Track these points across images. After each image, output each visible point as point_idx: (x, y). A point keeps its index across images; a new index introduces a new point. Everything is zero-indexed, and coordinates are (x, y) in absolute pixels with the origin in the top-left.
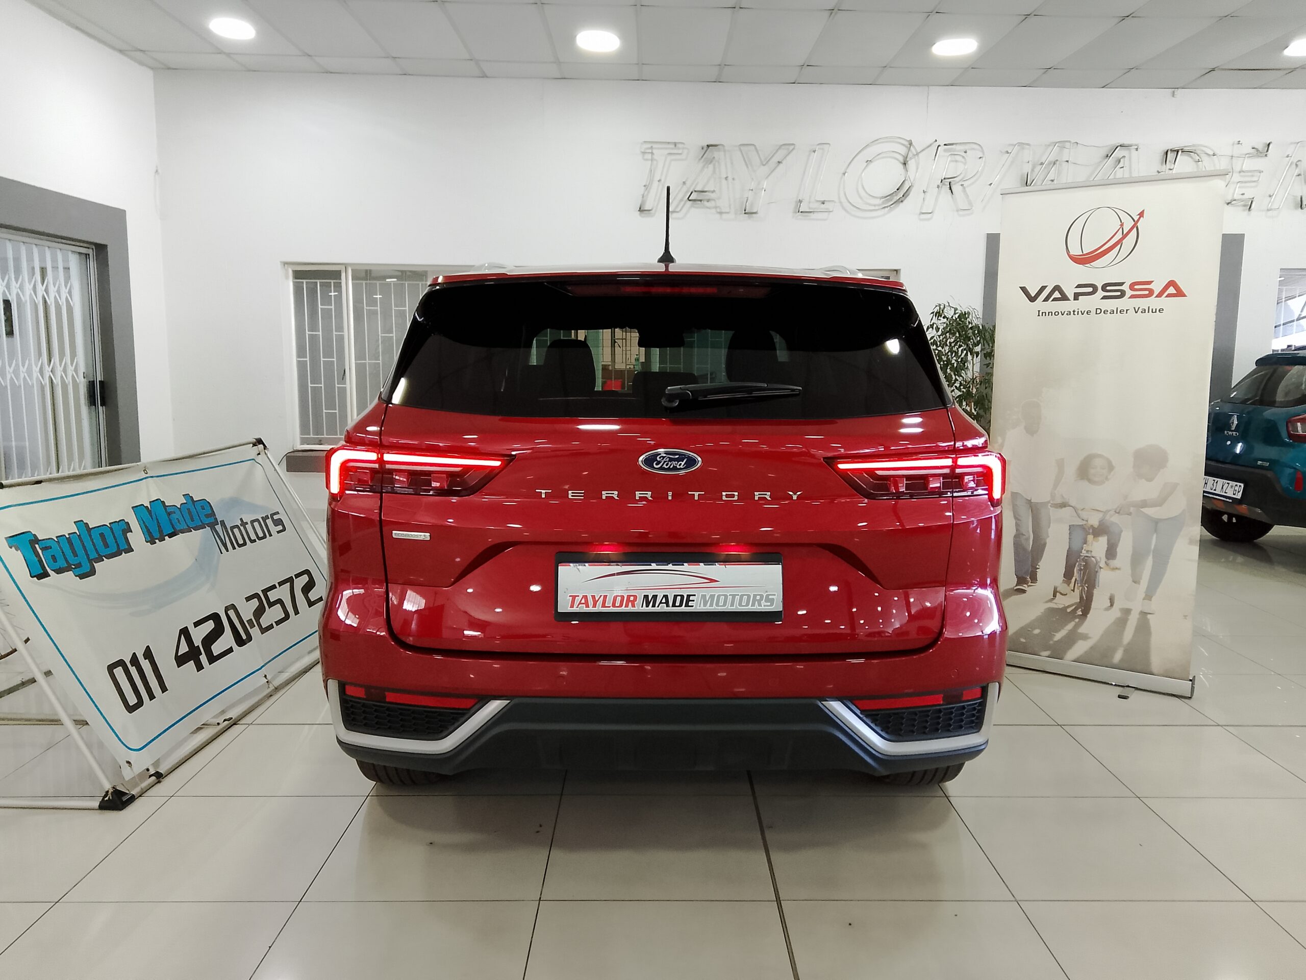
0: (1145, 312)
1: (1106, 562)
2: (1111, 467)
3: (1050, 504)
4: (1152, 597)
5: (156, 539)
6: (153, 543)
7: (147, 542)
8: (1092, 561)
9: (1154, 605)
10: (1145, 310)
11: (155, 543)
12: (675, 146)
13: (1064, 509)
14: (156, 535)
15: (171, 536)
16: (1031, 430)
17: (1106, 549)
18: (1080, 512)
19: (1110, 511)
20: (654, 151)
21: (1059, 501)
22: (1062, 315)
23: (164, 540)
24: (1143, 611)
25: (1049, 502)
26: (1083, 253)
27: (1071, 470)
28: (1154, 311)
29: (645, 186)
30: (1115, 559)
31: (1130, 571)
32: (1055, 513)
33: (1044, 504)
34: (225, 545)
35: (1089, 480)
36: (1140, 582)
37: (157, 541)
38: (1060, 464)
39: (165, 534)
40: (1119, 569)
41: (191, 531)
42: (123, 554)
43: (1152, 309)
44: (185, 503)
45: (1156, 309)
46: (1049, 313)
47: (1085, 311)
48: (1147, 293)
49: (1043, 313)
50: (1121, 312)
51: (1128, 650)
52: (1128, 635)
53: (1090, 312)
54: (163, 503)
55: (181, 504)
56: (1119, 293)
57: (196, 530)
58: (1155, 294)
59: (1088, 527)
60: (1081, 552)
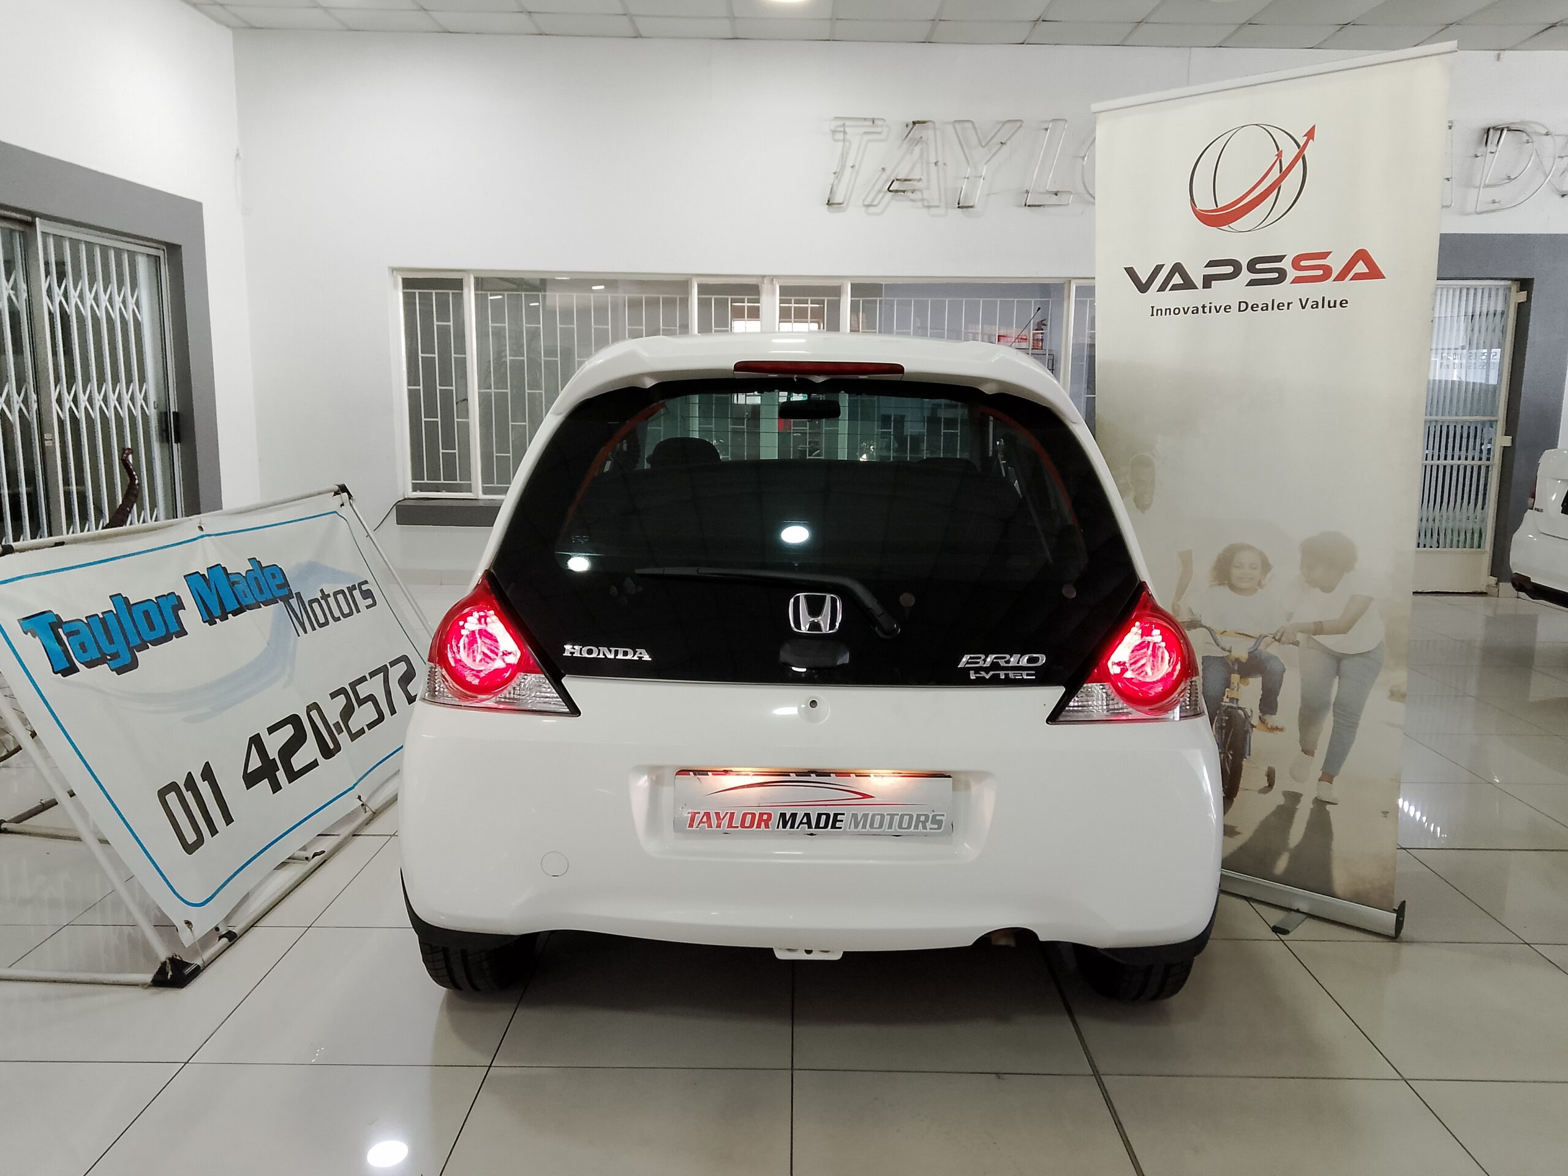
0: (1317, 307)
1: (1260, 717)
2: (1265, 566)
4: (1334, 777)
5: (217, 618)
6: (212, 622)
7: (204, 622)
8: (1239, 715)
9: (1335, 791)
10: (1317, 304)
11: (216, 623)
13: (1194, 630)
14: (217, 612)
15: (235, 613)
17: (1260, 697)
19: (1266, 636)
21: (1186, 617)
22: (1185, 313)
23: (227, 619)
24: (1319, 798)
26: (1217, 206)
27: (1203, 569)
28: (1332, 305)
30: (1275, 714)
31: (1298, 735)
34: (303, 626)
35: (1232, 587)
36: (1314, 752)
37: (218, 620)
38: (1186, 559)
39: (227, 611)
40: (1281, 730)
41: (261, 607)
42: (174, 637)
43: (1329, 302)
44: (251, 570)
45: (1335, 302)
46: (1166, 310)
47: (1220, 307)
48: (1320, 272)
49: (1157, 310)
50: (1278, 306)
51: (1296, 855)
52: (1297, 832)
53: (1230, 308)
54: (224, 569)
55: (247, 571)
56: (1276, 275)
57: (266, 606)
58: (1334, 275)
59: (1232, 662)
60: (1223, 699)
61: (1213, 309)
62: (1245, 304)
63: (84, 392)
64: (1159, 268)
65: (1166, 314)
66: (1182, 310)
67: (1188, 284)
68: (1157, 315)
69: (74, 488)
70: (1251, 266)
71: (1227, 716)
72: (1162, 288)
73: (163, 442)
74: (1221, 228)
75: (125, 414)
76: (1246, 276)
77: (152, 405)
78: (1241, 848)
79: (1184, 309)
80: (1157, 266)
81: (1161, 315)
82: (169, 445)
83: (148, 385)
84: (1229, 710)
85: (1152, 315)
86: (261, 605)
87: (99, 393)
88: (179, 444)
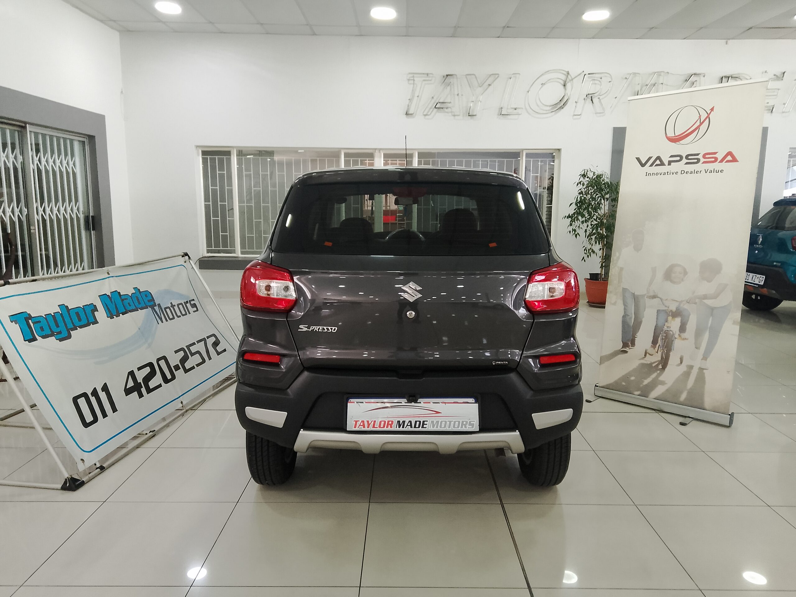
1: (679, 334)
2: (685, 273)
3: (646, 296)
4: (708, 358)
5: (114, 315)
7: (108, 318)
8: (670, 333)
9: (708, 364)
10: (712, 171)
11: (113, 318)
12: (428, 75)
13: (654, 299)
14: (114, 313)
15: (123, 314)
16: (637, 249)
17: (679, 326)
18: (664, 302)
19: (684, 301)
20: (415, 79)
21: (652, 294)
23: (120, 316)
24: (701, 367)
25: (645, 295)
27: (660, 275)
29: (409, 100)
30: (685, 333)
31: (693, 341)
32: (649, 302)
33: (643, 296)
34: (161, 319)
35: (672, 281)
36: (700, 347)
37: (115, 317)
38: (654, 270)
39: (120, 313)
40: (687, 339)
42: (92, 324)
43: (716, 171)
44: (135, 293)
45: (719, 170)
46: (653, 174)
47: (674, 173)
48: (713, 160)
49: (649, 174)
50: (696, 172)
51: (690, 393)
52: (691, 383)
53: (678, 173)
54: (119, 293)
55: (132, 294)
56: (696, 161)
57: (141, 310)
58: (718, 161)
59: (669, 312)
60: (664, 327)
61: (671, 173)
62: (683, 172)
63: (49, 207)
64: (650, 158)
65: (652, 175)
66: (659, 174)
67: (662, 164)
68: (648, 175)
69: (44, 252)
70: (687, 157)
71: (665, 334)
72: (651, 165)
73: (86, 230)
74: (676, 143)
75: (68, 217)
76: (685, 161)
77: (81, 212)
78: (667, 390)
79: (660, 173)
80: (649, 157)
81: (650, 175)
82: (89, 232)
83: (79, 203)
84: (666, 331)
85: (646, 175)
86: (139, 309)
87: (56, 207)
88: (94, 231)
